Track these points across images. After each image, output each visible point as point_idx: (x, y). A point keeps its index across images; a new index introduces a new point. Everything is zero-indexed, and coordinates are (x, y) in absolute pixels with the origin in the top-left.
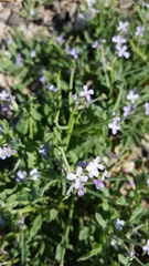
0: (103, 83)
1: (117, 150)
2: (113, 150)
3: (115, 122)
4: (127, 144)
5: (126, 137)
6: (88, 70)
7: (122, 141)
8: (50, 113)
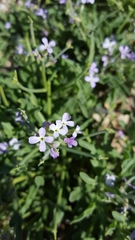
0: (79, 38)
1: (107, 105)
2: (103, 106)
3: (91, 74)
4: (115, 97)
5: (113, 90)
6: (63, 28)
7: (109, 95)
8: (28, 79)
